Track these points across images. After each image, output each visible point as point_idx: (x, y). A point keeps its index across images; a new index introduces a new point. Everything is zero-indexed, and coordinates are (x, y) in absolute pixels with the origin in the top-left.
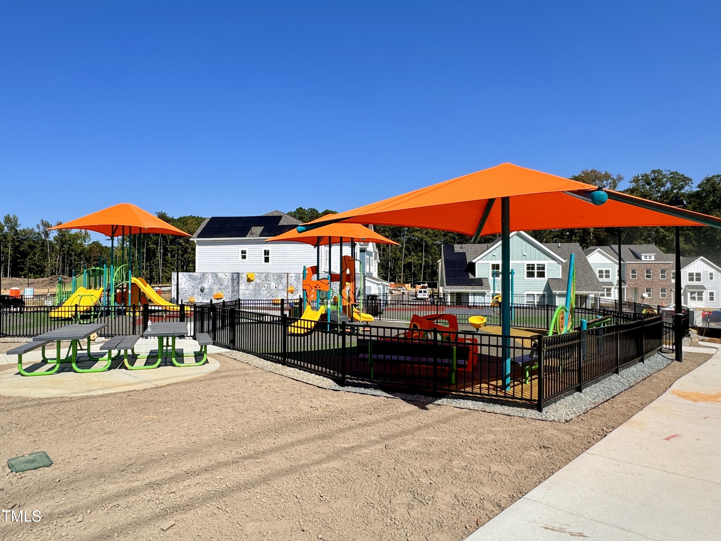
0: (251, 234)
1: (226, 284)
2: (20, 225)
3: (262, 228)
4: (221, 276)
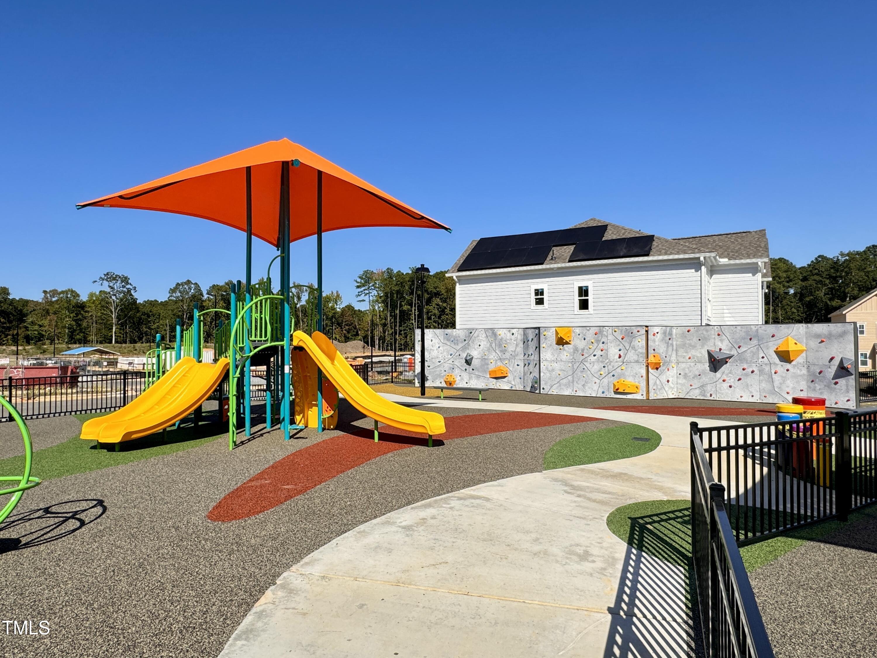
0: (552, 259)
1: (513, 349)
3: (572, 248)
4: (503, 335)
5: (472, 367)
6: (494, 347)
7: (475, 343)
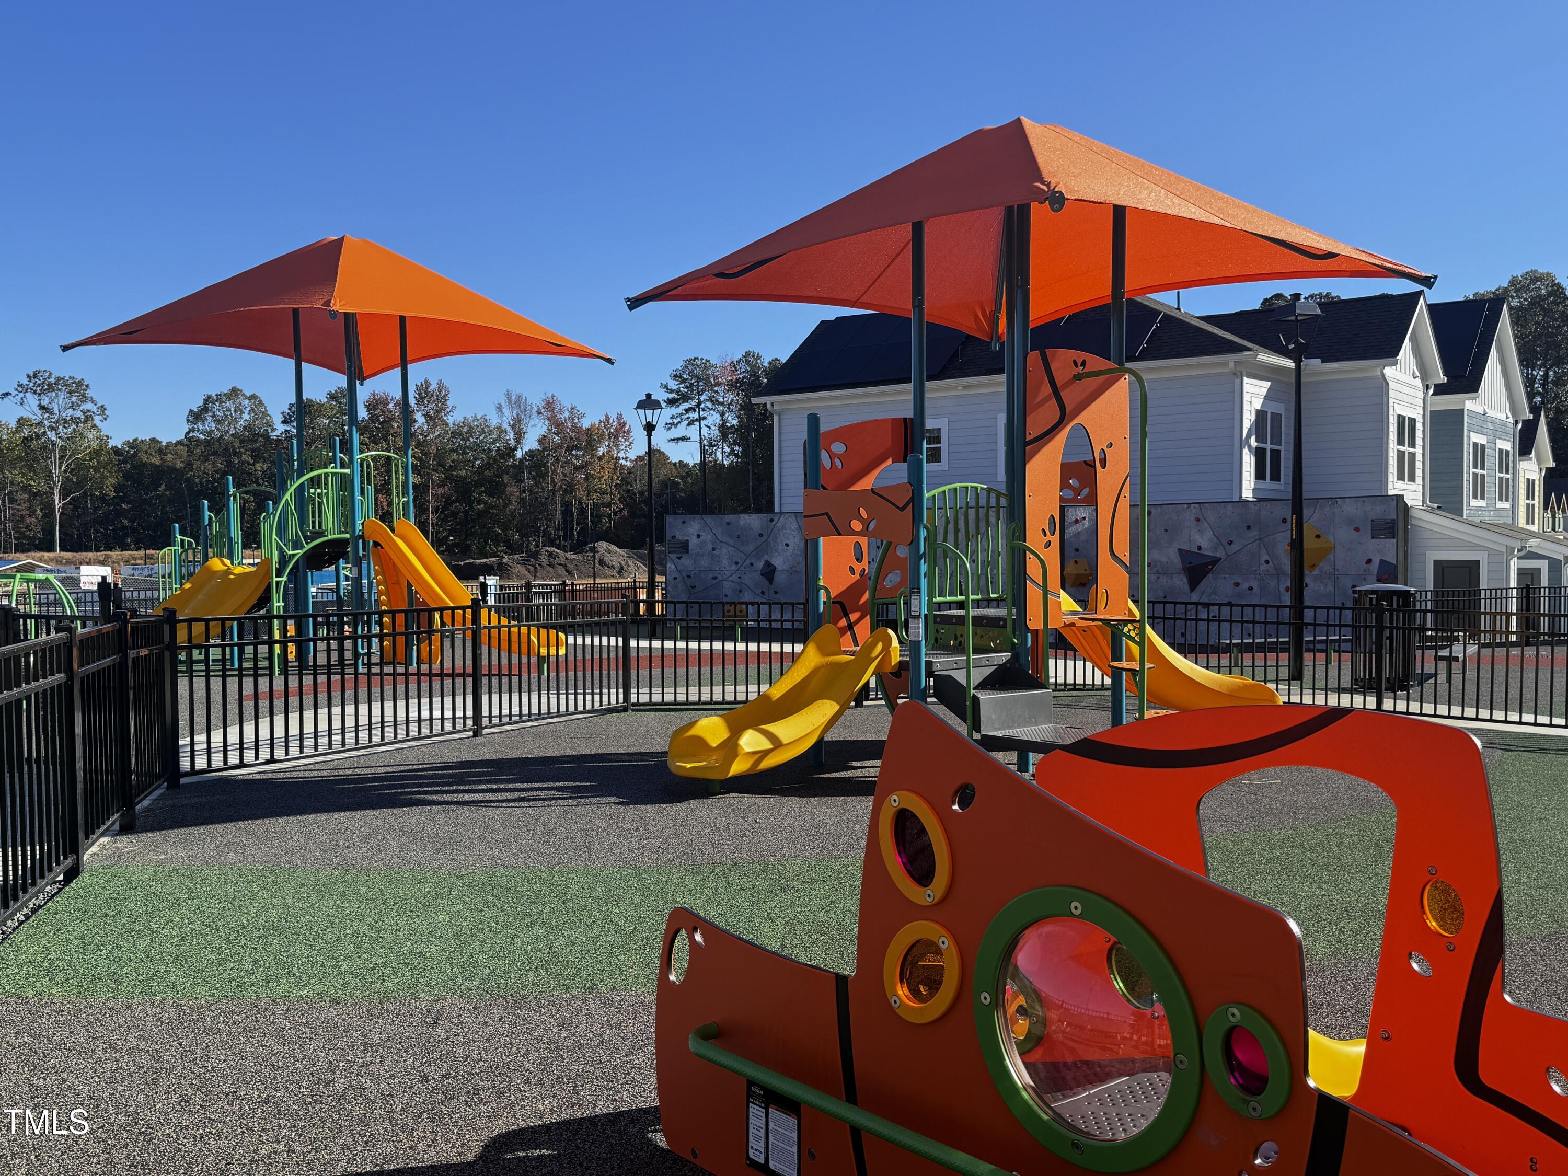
2: (454, 408)
5: (774, 587)
7: (778, 541)
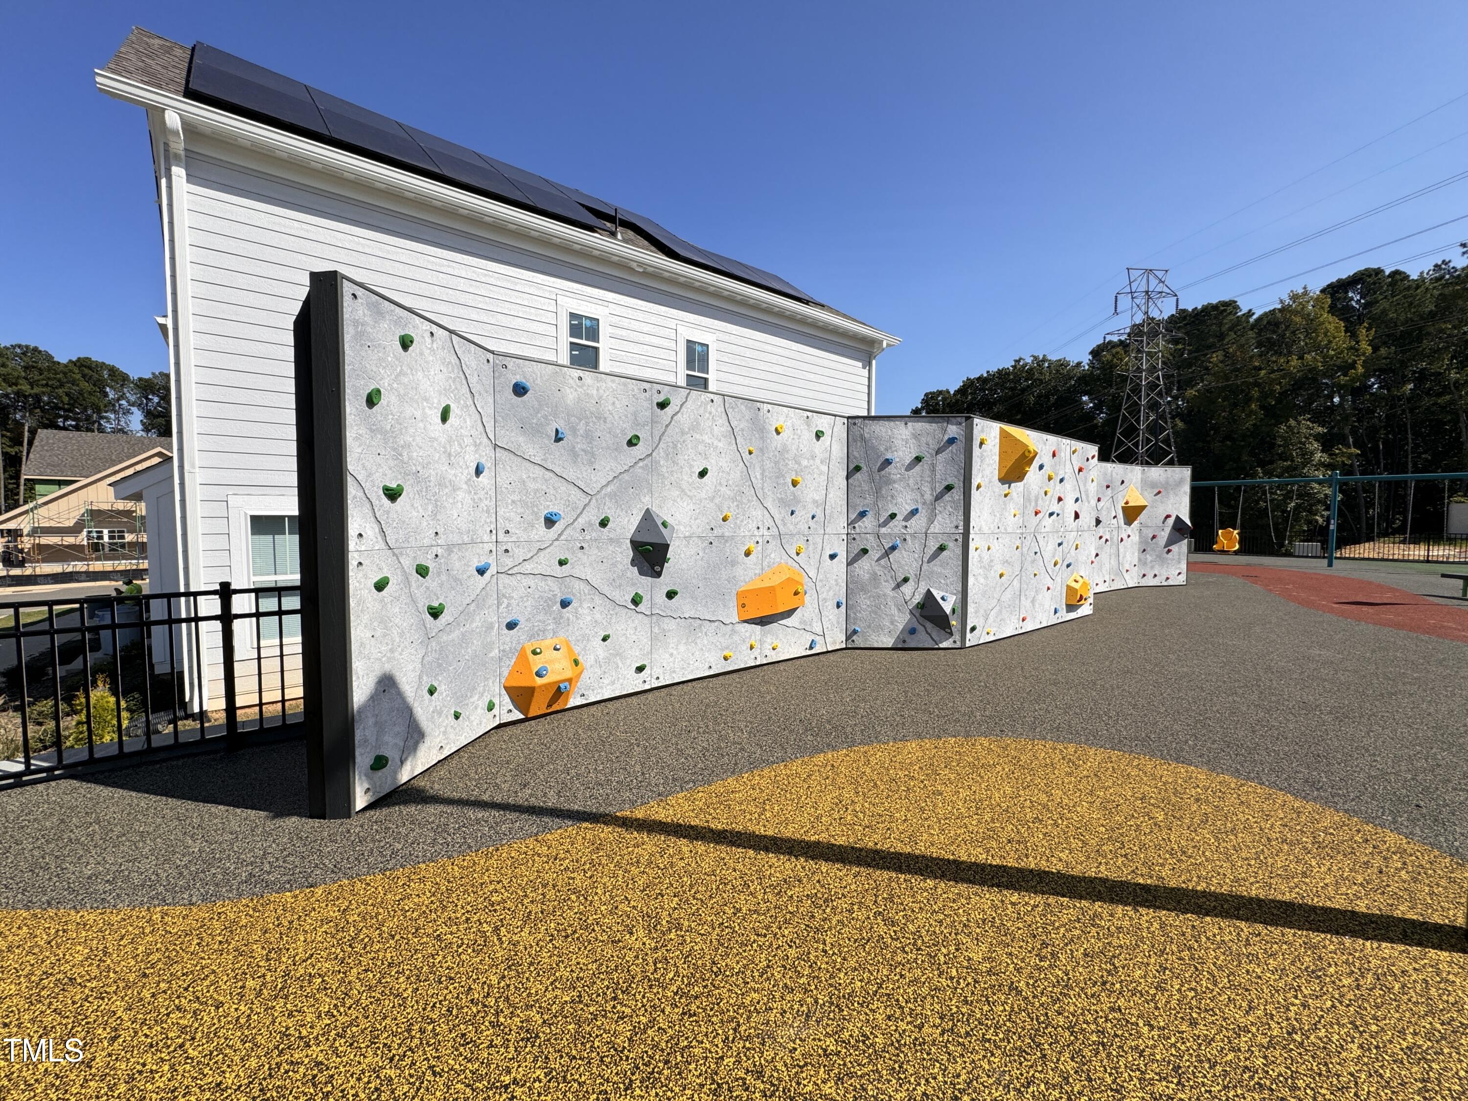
4: (787, 434)
5: (666, 582)
6: (758, 483)
7: (681, 459)
